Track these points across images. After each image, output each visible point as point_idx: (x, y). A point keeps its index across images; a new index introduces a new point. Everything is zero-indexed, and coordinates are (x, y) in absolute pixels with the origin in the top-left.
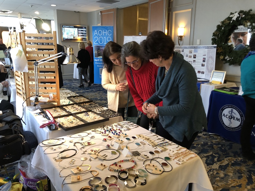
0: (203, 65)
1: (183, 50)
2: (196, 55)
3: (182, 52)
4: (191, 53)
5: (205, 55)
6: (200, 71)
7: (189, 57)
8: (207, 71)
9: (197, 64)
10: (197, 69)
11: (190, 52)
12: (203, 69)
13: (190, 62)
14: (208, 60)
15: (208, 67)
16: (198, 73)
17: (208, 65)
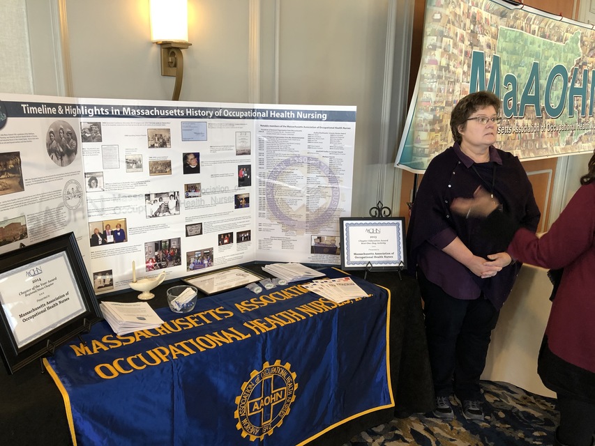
0: (241, 202)
1: (98, 125)
2: (197, 155)
3: (85, 139)
4: (163, 145)
5: (249, 153)
6: (232, 234)
7: (151, 172)
8: (273, 227)
9: (214, 203)
10: (213, 225)
11: (153, 143)
12: (244, 218)
13: (163, 196)
14: (275, 175)
15: (279, 204)
16: (219, 245)
17: (276, 197)
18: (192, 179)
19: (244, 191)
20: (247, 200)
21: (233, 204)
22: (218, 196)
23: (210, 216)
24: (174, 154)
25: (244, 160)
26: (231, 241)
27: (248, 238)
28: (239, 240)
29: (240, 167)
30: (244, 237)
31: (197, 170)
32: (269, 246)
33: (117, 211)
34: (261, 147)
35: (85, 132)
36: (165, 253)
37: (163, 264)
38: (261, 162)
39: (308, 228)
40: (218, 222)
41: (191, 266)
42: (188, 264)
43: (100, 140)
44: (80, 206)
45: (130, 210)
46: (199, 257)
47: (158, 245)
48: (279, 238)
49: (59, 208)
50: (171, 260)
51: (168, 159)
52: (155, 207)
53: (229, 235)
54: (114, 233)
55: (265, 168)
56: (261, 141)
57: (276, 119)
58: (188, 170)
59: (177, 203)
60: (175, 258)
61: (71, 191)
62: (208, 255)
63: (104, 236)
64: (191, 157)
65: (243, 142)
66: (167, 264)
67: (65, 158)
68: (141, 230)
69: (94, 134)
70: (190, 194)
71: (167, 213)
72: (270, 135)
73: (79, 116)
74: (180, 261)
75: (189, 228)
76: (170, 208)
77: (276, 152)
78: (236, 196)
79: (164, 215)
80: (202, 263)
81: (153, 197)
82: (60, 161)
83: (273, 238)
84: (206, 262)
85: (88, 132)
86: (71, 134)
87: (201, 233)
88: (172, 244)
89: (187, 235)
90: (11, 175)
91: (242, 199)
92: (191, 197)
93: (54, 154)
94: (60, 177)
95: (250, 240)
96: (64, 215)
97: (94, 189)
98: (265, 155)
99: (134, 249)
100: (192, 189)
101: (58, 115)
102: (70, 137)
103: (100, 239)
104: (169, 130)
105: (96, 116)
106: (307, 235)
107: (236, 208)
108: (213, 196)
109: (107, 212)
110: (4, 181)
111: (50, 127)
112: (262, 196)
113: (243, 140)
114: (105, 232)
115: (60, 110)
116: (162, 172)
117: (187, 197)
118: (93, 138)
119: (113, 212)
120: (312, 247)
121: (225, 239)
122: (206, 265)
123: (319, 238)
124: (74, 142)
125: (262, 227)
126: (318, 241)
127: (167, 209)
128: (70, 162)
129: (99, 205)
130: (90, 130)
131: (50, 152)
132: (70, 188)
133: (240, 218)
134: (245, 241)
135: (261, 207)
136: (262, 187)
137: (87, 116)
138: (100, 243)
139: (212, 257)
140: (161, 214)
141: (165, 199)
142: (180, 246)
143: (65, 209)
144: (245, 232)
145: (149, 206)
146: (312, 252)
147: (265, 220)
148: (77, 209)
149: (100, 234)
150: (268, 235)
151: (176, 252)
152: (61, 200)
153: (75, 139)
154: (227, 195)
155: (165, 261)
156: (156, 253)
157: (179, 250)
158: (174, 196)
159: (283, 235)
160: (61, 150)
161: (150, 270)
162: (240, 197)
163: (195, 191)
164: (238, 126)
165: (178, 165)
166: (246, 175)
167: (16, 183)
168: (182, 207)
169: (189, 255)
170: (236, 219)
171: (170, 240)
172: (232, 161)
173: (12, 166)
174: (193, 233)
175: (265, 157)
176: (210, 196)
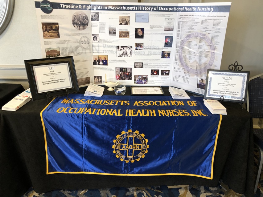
0: (165, 55)
1: (98, 14)
2: (142, 30)
3: (92, 20)
4: (126, 24)
5: (172, 30)
6: (158, 70)
7: (120, 36)
8: (180, 70)
9: (150, 54)
10: (149, 64)
11: (121, 22)
12: (166, 63)
13: (124, 48)
14: (184, 42)
15: (184, 59)
16: (151, 74)
17: (183, 54)
18: (139, 41)
19: (167, 50)
20: (169, 54)
21: (161, 56)
22: (153, 51)
23: (147, 60)
24: (131, 28)
25: (169, 34)
26: (158, 73)
27: (168, 74)
28: (162, 74)
29: (166, 37)
30: (166, 73)
31: (142, 37)
32: (178, 80)
33: (104, 52)
34: (179, 28)
35: (92, 17)
36: (125, 74)
37: (123, 78)
38: (178, 35)
39: (197, 73)
40: (151, 63)
41: (136, 82)
42: (135, 80)
43: (98, 20)
44: (89, 48)
45: (110, 52)
46: (140, 78)
47: (121, 69)
48: (182, 77)
49: (77, 47)
50: (127, 77)
51: (128, 31)
52: (121, 52)
53: (157, 71)
54: (103, 61)
55: (180, 38)
56: (179, 24)
57: (187, 11)
58: (137, 36)
59: (131, 52)
60: (129, 77)
61: (83, 41)
62: (145, 78)
63: (99, 61)
64: (139, 30)
65: (169, 24)
66: (125, 78)
67: (81, 27)
68: (115, 61)
69: (96, 18)
70: (138, 48)
71: (126, 56)
72: (183, 21)
73: (90, 9)
74: (131, 78)
75: (136, 64)
76: (128, 53)
77: (186, 30)
78: (162, 52)
79: (125, 57)
80: (142, 81)
81: (120, 48)
82: (78, 28)
83: (180, 76)
84: (143, 81)
85: (94, 16)
86: (85, 17)
87: (142, 67)
88: (128, 70)
89: (135, 67)
90: (54, 31)
91: (166, 54)
92: (138, 50)
93: (76, 25)
94: (79, 34)
95: (169, 75)
96: (79, 50)
97: (95, 41)
98: (180, 31)
99: (111, 69)
100: (138, 45)
101: (78, 9)
102: (85, 18)
103: (97, 62)
104: (129, 17)
105: (97, 10)
106: (196, 77)
107: (162, 58)
108: (150, 50)
109: (100, 52)
110: (51, 33)
111: (75, 14)
112: (177, 53)
113: (169, 23)
114: (99, 60)
115: (80, 7)
116: (124, 36)
117: (136, 49)
118: (96, 19)
119: (102, 52)
120: (198, 84)
121: (154, 72)
122: (144, 83)
123: (202, 80)
124: (87, 21)
125: (175, 69)
126: (201, 81)
127: (126, 54)
128: (84, 29)
129: (97, 48)
130: (95, 16)
131: (74, 24)
132: (83, 39)
133: (164, 63)
134: (165, 75)
135: (176, 59)
136: (177, 49)
137: (93, 10)
138: (97, 64)
139: (147, 80)
140: (123, 56)
141: (126, 49)
142: (131, 71)
143: (80, 48)
144: (167, 71)
145: (118, 51)
146: (198, 87)
147: (177, 66)
148: (86, 49)
149: (97, 60)
150: (178, 74)
151: (129, 74)
152: (78, 44)
153: (88, 19)
154: (157, 51)
155: (125, 77)
156: (120, 73)
157: (131, 73)
158: (130, 48)
159: (184, 75)
160: (80, 24)
161: (117, 80)
162: (165, 53)
163: (140, 47)
164: (166, 15)
165: (132, 34)
166: (169, 41)
167: (56, 35)
168: (133, 54)
169: (135, 77)
170: (162, 63)
171: (127, 68)
172: (162, 34)
173: (55, 28)
174: (138, 67)
175: (180, 33)
176: (148, 50)
